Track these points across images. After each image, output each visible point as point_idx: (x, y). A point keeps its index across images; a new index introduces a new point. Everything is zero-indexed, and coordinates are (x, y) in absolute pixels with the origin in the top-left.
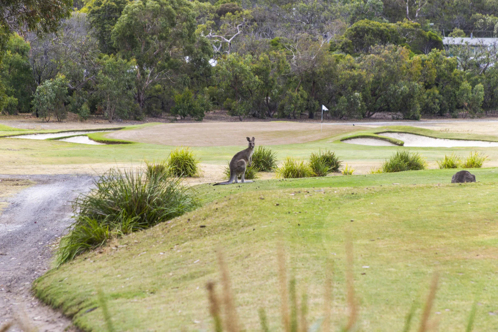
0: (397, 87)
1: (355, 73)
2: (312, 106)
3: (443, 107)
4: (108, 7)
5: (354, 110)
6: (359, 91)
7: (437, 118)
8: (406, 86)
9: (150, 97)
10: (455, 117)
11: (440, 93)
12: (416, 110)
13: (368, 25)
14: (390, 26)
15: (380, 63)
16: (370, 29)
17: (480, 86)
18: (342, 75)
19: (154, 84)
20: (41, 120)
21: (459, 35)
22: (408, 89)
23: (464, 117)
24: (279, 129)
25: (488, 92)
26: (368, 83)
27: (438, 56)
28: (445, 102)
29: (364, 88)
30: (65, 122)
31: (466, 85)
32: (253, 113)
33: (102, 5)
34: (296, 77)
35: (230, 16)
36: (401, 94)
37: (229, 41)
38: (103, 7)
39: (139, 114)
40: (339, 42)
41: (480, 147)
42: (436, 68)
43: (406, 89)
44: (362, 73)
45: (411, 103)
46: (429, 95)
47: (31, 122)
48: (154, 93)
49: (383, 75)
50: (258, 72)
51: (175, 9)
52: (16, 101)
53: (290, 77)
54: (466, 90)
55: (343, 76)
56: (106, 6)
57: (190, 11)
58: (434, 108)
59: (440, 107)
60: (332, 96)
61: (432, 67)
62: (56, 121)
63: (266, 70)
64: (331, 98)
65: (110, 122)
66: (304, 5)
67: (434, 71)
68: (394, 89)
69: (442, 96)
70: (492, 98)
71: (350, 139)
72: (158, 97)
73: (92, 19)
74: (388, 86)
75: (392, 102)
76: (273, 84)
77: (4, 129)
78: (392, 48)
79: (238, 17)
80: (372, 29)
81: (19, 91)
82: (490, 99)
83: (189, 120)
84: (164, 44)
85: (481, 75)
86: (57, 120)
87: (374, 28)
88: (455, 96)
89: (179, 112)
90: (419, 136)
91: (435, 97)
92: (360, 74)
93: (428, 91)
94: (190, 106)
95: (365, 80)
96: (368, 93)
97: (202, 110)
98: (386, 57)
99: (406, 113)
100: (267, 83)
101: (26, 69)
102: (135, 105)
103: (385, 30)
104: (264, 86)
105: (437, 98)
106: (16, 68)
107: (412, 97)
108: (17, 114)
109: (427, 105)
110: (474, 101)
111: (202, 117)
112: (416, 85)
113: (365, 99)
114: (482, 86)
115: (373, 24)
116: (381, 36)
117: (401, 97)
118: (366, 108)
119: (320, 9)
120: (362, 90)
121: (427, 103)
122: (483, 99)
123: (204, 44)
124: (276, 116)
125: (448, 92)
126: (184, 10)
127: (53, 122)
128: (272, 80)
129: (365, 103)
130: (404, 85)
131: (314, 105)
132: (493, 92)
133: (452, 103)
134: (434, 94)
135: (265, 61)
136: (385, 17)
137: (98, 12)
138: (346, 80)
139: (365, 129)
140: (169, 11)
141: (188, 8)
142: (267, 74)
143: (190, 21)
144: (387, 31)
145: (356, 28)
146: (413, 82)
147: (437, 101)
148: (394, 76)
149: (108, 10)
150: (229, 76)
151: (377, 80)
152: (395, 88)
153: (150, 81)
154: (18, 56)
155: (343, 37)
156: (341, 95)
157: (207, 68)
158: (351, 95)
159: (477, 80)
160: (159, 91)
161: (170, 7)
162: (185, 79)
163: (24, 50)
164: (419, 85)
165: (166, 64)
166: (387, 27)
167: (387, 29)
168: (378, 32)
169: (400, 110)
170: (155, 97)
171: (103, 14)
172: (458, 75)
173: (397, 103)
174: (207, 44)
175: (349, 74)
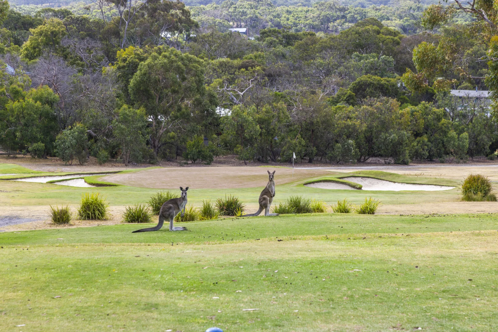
0: (387, 135)
1: (349, 122)
2: (311, 152)
3: (431, 153)
4: (132, 63)
5: (348, 156)
6: (353, 138)
7: (426, 163)
8: (395, 135)
9: (165, 143)
10: (442, 162)
11: (429, 141)
12: (405, 156)
13: (369, 79)
14: (390, 80)
15: (372, 114)
16: (371, 83)
17: (465, 135)
18: (338, 124)
19: (167, 131)
20: (64, 163)
21: (466, 88)
22: (397, 137)
23: (451, 162)
24: (257, 174)
25: (473, 140)
26: (361, 131)
27: (427, 108)
28: (433, 148)
29: (358, 136)
30: (85, 165)
31: (453, 133)
32: (258, 158)
33: (127, 62)
34: (296, 126)
35: (244, 72)
36: (391, 142)
37: (242, 94)
38: (127, 64)
39: (154, 159)
40: (344, 95)
41: (425, 191)
42: (424, 119)
43: (395, 137)
44: (356, 123)
45: (400, 150)
46: (419, 142)
47: (55, 165)
48: (169, 139)
49: (375, 124)
50: (261, 122)
51: (185, 65)
52: (43, 147)
53: (291, 126)
54: (452, 138)
55: (339, 126)
56: (130, 63)
57: (198, 68)
58: (423, 154)
59: (429, 153)
60: (329, 143)
61: (420, 118)
62: (79, 165)
63: (268, 120)
64: (328, 145)
65: (126, 165)
66: (322, 61)
67: (422, 121)
68: (384, 137)
69: (430, 143)
70: (476, 145)
71: (313, 183)
72: (172, 144)
73: (118, 74)
74: (380, 134)
75: (383, 148)
76: (274, 132)
77: (24, 172)
78: (384, 100)
79: (251, 73)
80: (373, 83)
81: (48, 138)
82: (475, 146)
83: (199, 164)
84: (176, 97)
85: (468, 125)
86: (79, 163)
87: (375, 82)
88: (443, 143)
89: (189, 157)
90: (380, 181)
91: (424, 144)
92: (354, 124)
93: (418, 139)
94: (199, 152)
95: (358, 129)
96: (361, 141)
97: (210, 155)
98: (377, 108)
99: (397, 159)
100: (269, 132)
101: (54, 118)
102: (149, 150)
103: (385, 84)
104: (265, 134)
105: (425, 145)
106: (46, 118)
107: (401, 144)
108: (46, 158)
109: (417, 151)
110: (460, 148)
111: (210, 161)
112: (405, 134)
113: (359, 146)
114: (467, 134)
115: (374, 79)
116: (382, 89)
117: (391, 144)
118: (359, 154)
119: (335, 65)
120: (356, 138)
121: (417, 150)
122: (467, 146)
123: (211, 96)
124: (279, 161)
125: (436, 139)
126: (193, 67)
127: (76, 165)
128: (273, 128)
129: (359, 150)
130: (394, 134)
131: (312, 150)
132: (477, 140)
133: (440, 150)
134: (423, 142)
135: (267, 112)
136: (396, 73)
137: (124, 67)
138: (341, 129)
139: (334, 173)
140: (178, 67)
141: (196, 65)
142: (269, 124)
143: (198, 76)
144: (387, 85)
145: (359, 82)
146: (402, 131)
147: (426, 147)
148: (385, 126)
149: (132, 66)
150: (234, 125)
151: (370, 128)
152: (386, 137)
153: (165, 130)
154: (47, 107)
155: (348, 91)
156: (337, 142)
157: (214, 118)
158: (345, 142)
159: (463, 129)
160: (173, 137)
161: (180, 63)
162: (194, 127)
163: (54, 102)
164: (407, 134)
165: (178, 114)
166: (388, 81)
167: (387, 83)
168: (378, 86)
169: (391, 156)
170: (169, 143)
171: (127, 70)
172: (445, 125)
173: (387, 149)
174: (214, 97)
175: (344, 124)
